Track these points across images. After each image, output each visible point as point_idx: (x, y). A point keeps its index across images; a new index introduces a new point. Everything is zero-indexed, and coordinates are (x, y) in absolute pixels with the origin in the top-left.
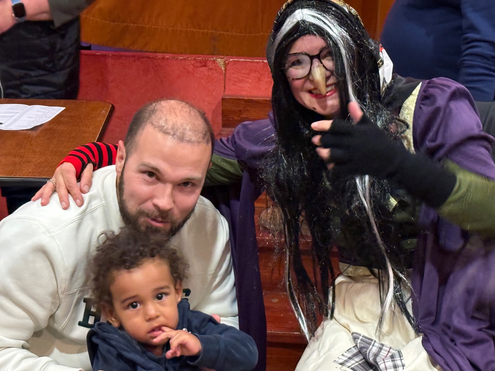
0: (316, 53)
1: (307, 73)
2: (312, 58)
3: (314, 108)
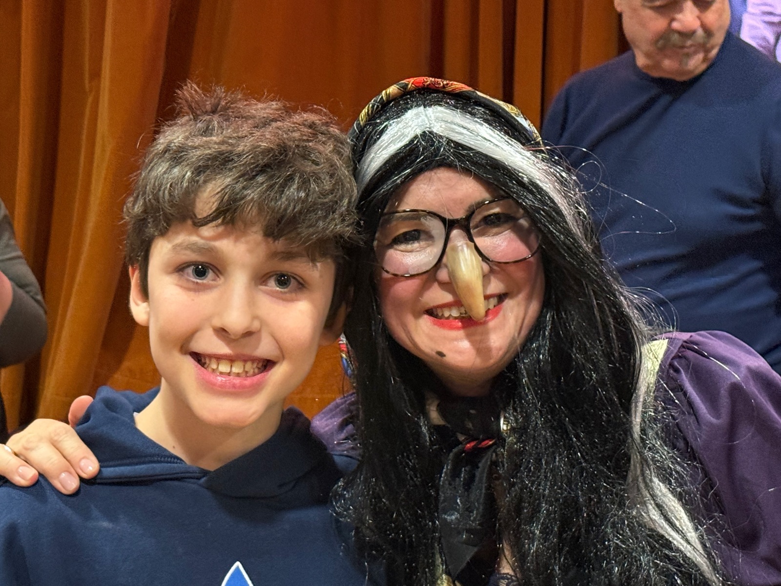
3: (441, 354)
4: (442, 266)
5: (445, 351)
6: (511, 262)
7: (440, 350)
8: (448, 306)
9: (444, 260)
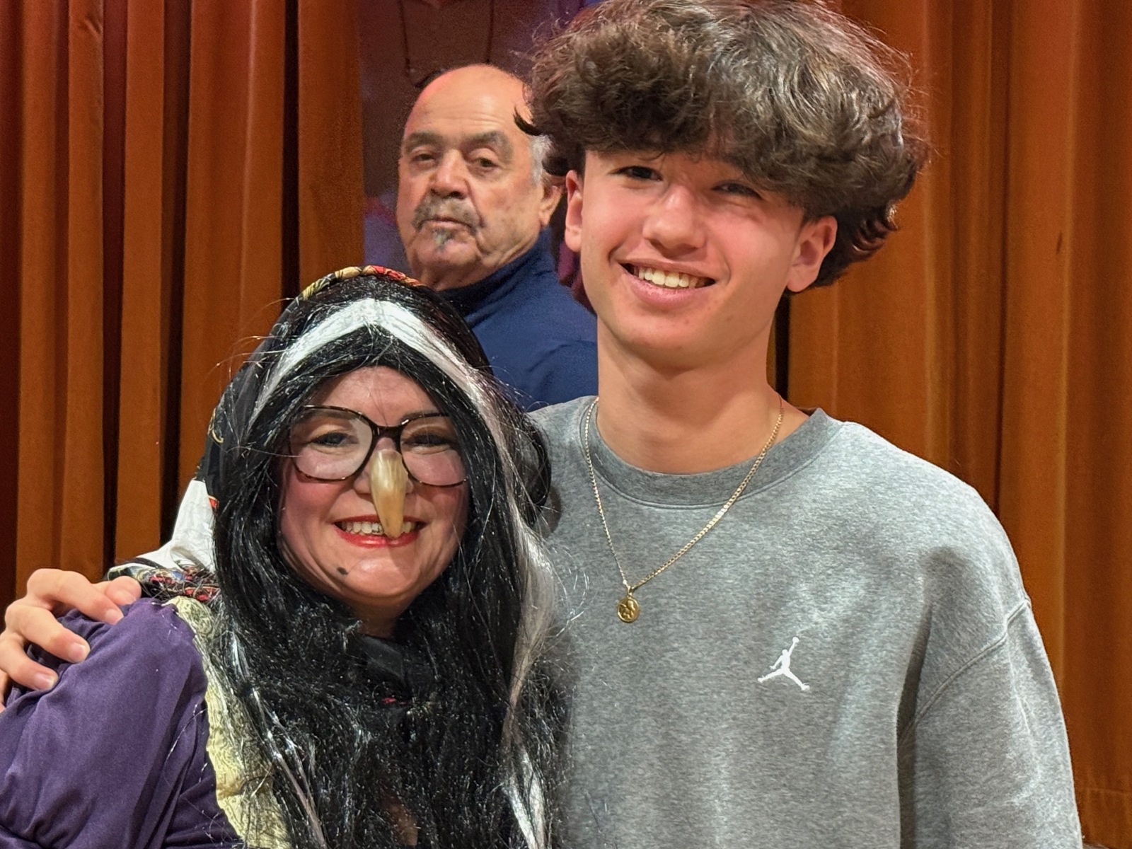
0: (392, 423)
1: (354, 469)
2: (378, 433)
3: (342, 571)
4: (363, 473)
5: (347, 570)
6: (437, 486)
7: (342, 566)
8: (361, 520)
9: (367, 468)
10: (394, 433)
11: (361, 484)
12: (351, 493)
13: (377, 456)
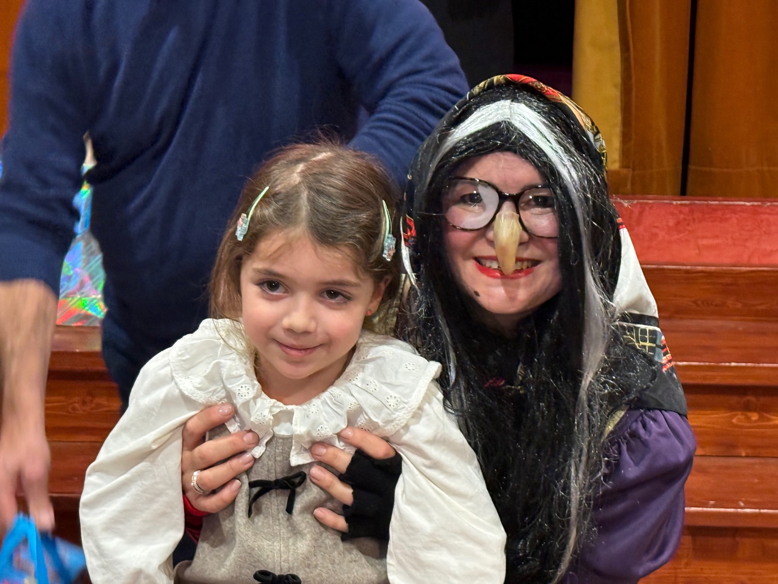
1: (485, 223)
2: (504, 198)
3: (477, 293)
7: (476, 290)
8: (490, 258)
10: (516, 200)
11: (490, 235)
12: (484, 239)
13: (500, 216)
